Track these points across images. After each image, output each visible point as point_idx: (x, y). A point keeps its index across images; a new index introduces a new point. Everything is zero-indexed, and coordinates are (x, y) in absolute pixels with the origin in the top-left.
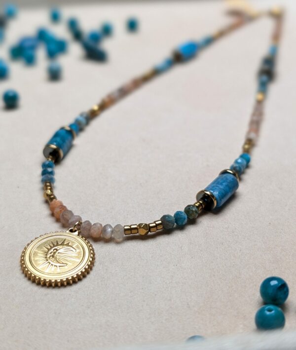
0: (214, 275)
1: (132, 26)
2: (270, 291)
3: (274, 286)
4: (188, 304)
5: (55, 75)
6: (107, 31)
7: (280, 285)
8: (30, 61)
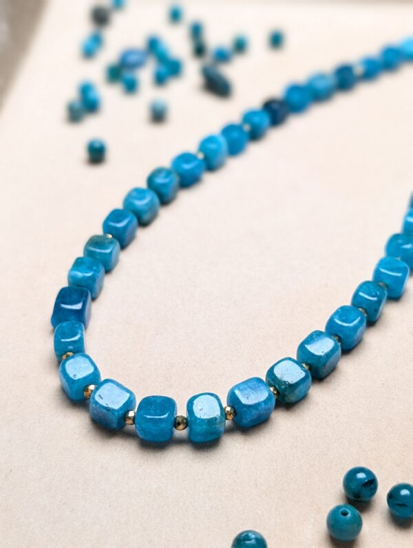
0: (296, 447)
1: (276, 41)
2: (353, 486)
3: (361, 479)
4: (256, 481)
5: (158, 116)
6: (240, 46)
7: (366, 480)
8: (131, 87)
